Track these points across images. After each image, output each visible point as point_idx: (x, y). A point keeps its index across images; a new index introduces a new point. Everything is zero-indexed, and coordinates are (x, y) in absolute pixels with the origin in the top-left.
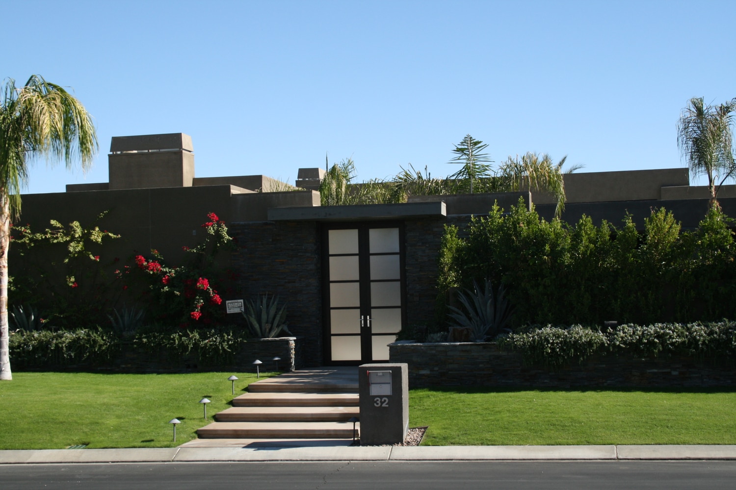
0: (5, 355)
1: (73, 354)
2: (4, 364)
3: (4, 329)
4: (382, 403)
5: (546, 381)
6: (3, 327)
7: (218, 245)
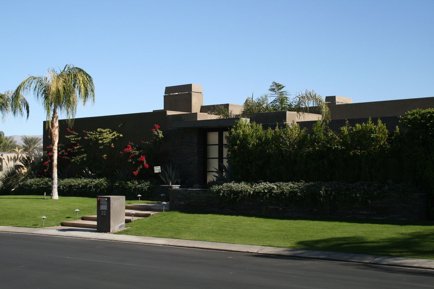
0: (55, 188)
1: (94, 190)
2: (54, 192)
3: (54, 177)
4: (104, 213)
5: (228, 210)
6: (54, 176)
7: (157, 140)
